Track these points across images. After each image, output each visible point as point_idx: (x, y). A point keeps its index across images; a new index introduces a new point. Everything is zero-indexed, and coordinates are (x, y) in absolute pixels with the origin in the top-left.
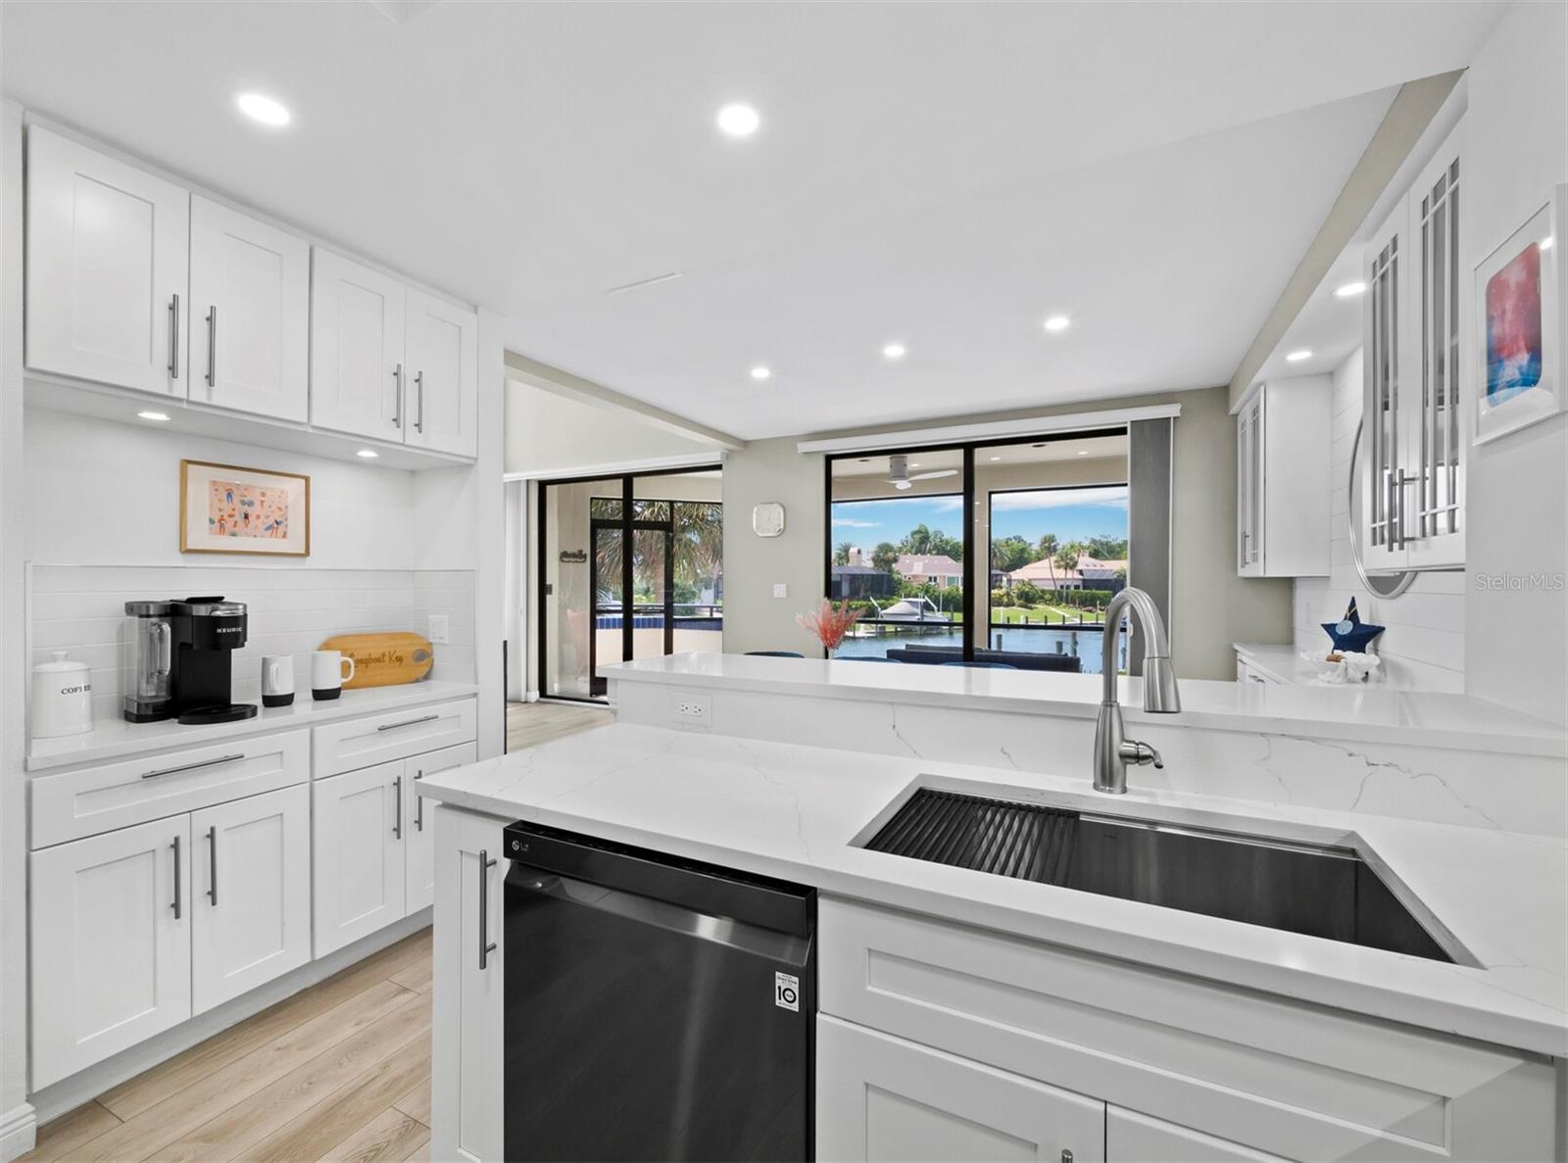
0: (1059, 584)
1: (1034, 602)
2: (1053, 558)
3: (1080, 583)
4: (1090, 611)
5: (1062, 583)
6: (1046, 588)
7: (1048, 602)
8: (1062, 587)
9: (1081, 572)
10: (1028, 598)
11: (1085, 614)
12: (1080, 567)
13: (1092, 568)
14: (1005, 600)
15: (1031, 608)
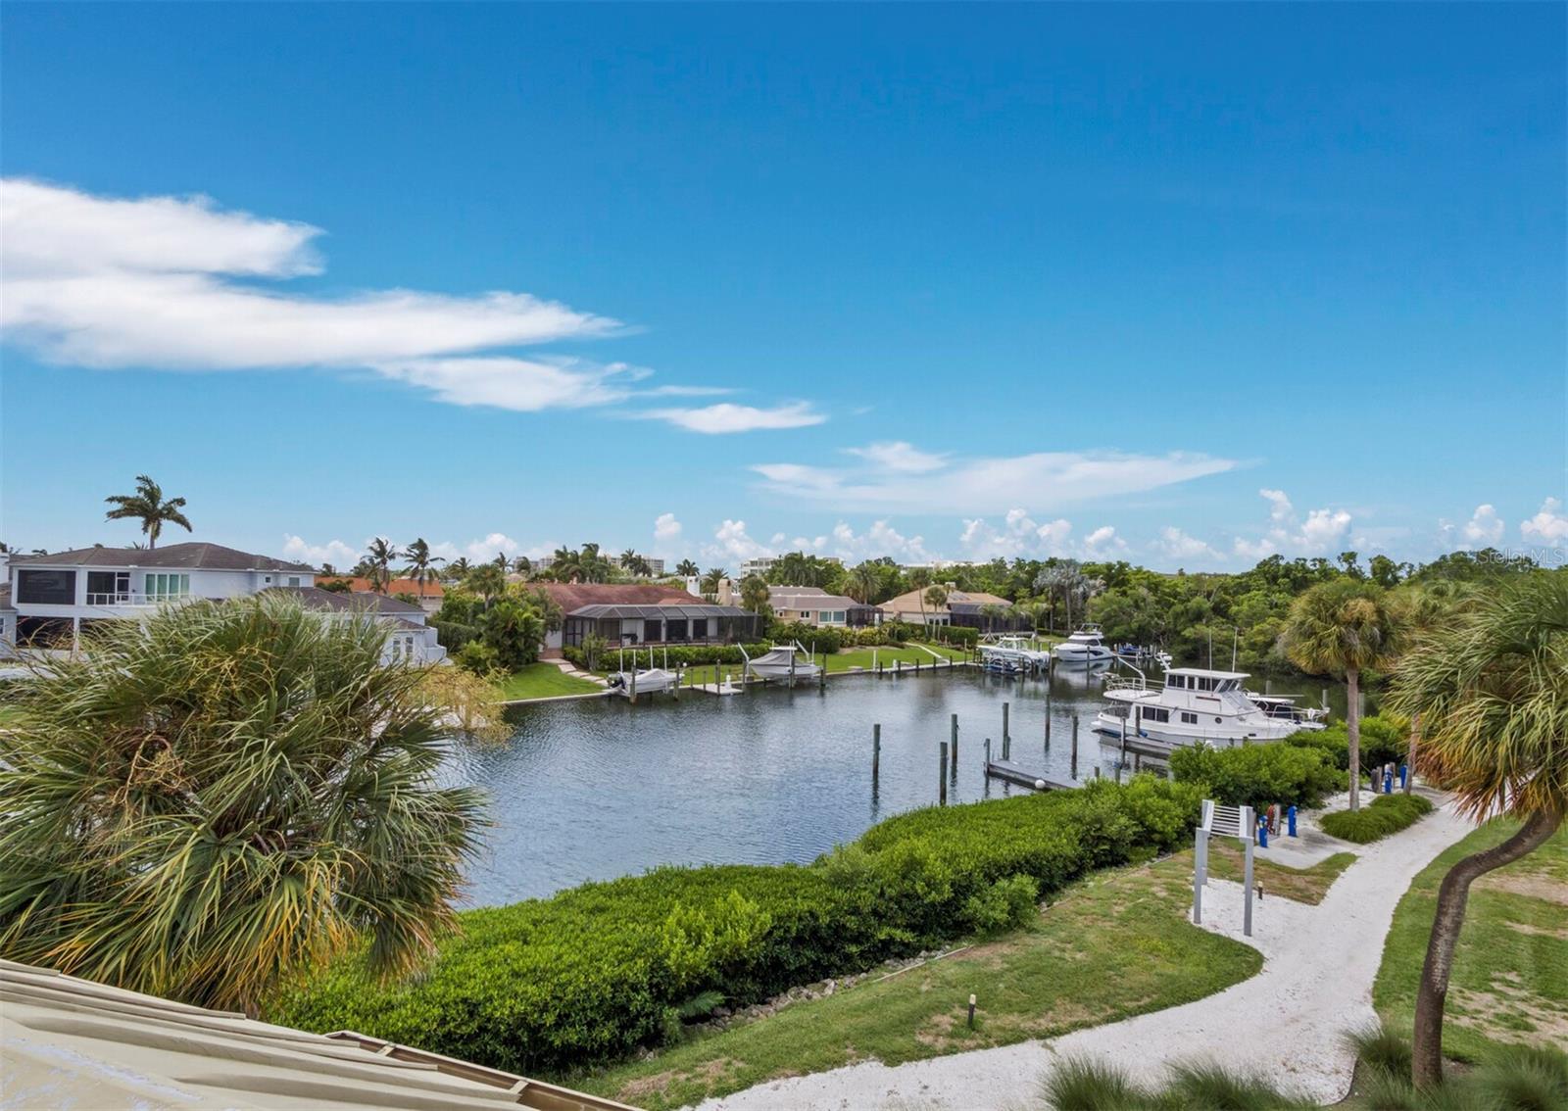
0: (928, 617)
1: (906, 640)
2: (924, 591)
3: (948, 617)
4: (958, 649)
5: (931, 617)
6: (916, 622)
7: (917, 639)
8: (931, 622)
9: (949, 607)
10: (899, 635)
11: (955, 653)
12: (949, 601)
13: (959, 601)
14: (878, 638)
15: (902, 647)
